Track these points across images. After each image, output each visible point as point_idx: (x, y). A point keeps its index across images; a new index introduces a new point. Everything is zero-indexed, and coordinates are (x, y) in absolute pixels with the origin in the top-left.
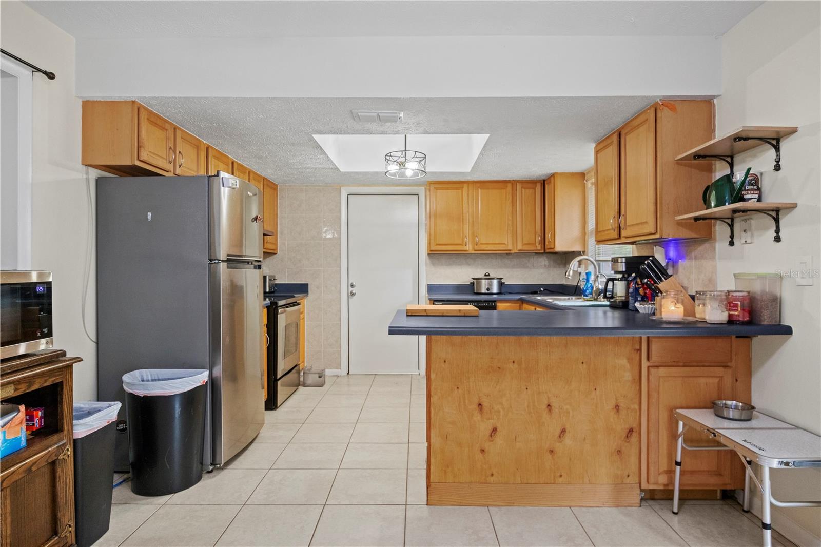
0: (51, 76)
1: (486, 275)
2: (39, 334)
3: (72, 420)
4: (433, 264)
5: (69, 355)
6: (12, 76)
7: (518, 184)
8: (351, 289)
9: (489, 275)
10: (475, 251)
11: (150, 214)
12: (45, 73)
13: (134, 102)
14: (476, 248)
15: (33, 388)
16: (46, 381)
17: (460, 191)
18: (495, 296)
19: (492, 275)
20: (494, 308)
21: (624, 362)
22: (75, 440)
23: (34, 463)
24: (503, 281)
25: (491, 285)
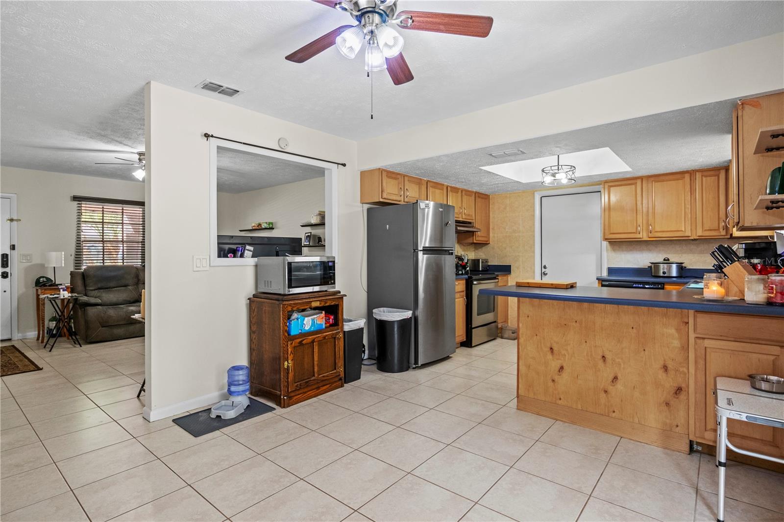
0: (344, 165)
1: (664, 260)
2: (330, 283)
3: (343, 322)
4: (614, 250)
5: (342, 293)
6: (330, 169)
7: (697, 173)
8: (543, 270)
9: (668, 260)
10: (650, 238)
11: (388, 226)
12: (342, 164)
13: (379, 169)
14: (650, 235)
15: (326, 305)
16: (332, 303)
17: (633, 186)
18: (674, 279)
19: (671, 260)
20: (663, 288)
21: (672, 331)
22: (344, 332)
23: (327, 335)
24: (683, 265)
25: (670, 269)
